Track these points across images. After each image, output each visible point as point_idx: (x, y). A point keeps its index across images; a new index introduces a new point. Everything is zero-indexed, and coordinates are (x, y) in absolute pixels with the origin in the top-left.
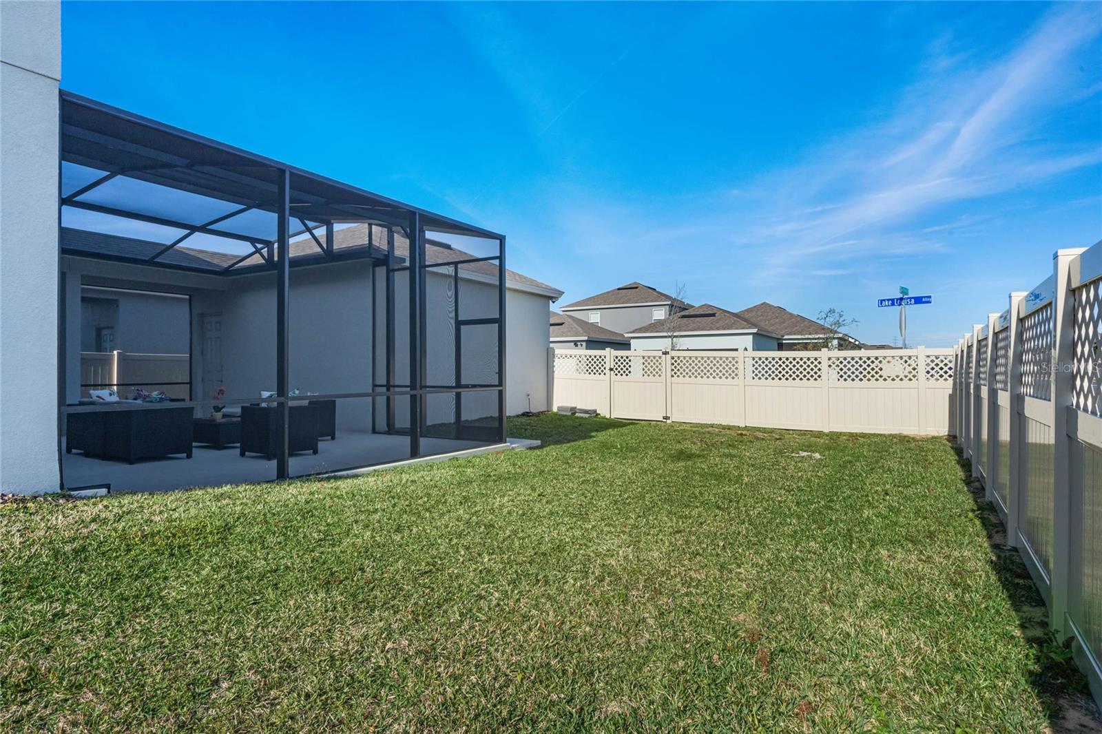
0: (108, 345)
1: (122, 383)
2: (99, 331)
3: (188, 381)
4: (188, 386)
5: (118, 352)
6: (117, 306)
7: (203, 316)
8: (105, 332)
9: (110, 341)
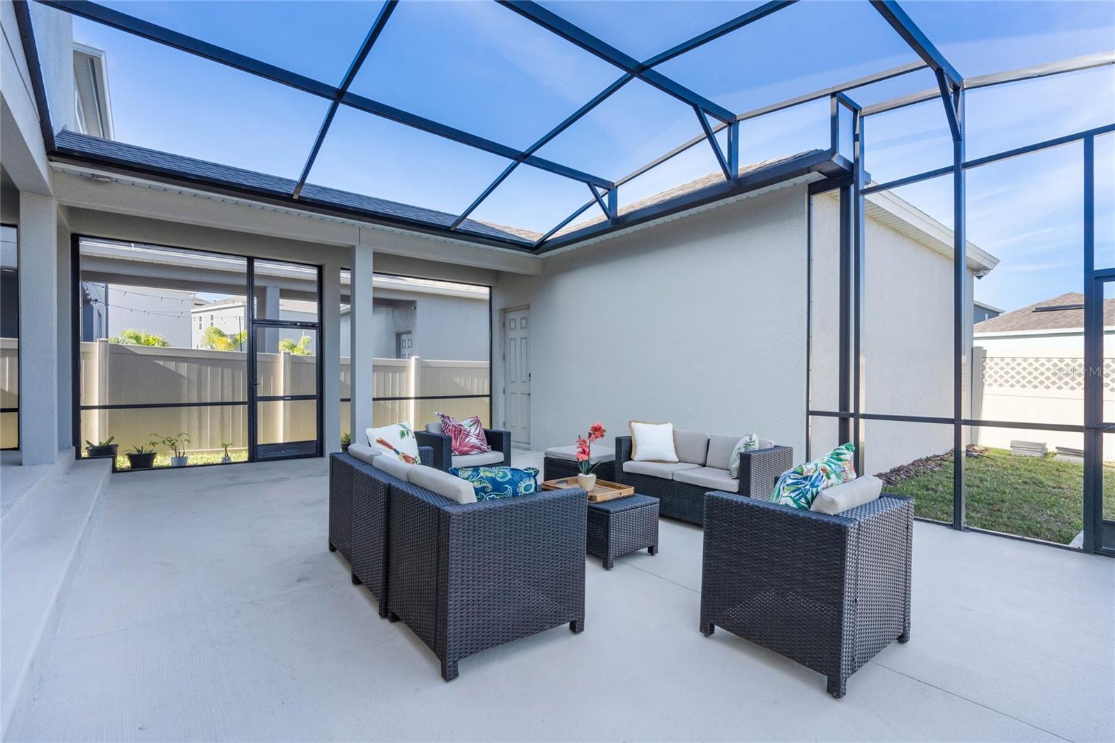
0: (405, 351)
1: (419, 396)
2: (398, 336)
3: (488, 394)
4: (487, 399)
5: (416, 359)
6: (415, 308)
7: (505, 311)
8: (404, 337)
9: (409, 347)
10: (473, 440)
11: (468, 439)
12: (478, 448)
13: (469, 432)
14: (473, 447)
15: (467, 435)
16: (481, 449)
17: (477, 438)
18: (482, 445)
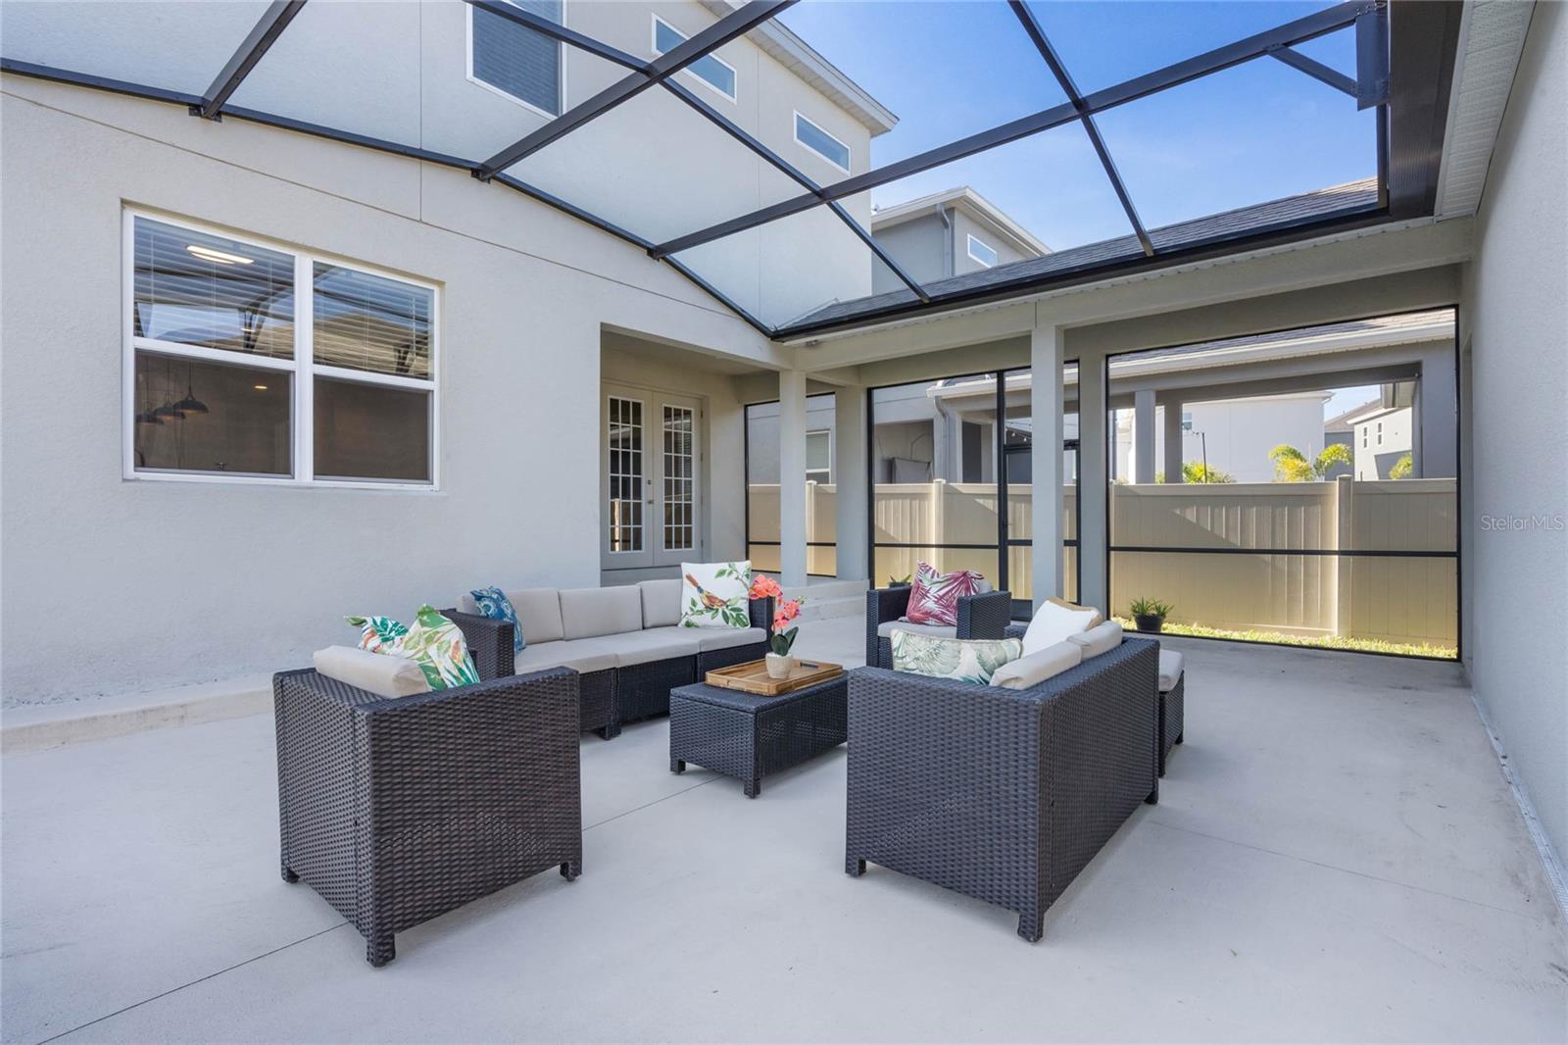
10: (930, 604)
11: (924, 601)
12: (935, 617)
13: (928, 592)
14: (929, 614)
15: (924, 596)
16: (941, 619)
17: (936, 602)
18: (943, 613)
